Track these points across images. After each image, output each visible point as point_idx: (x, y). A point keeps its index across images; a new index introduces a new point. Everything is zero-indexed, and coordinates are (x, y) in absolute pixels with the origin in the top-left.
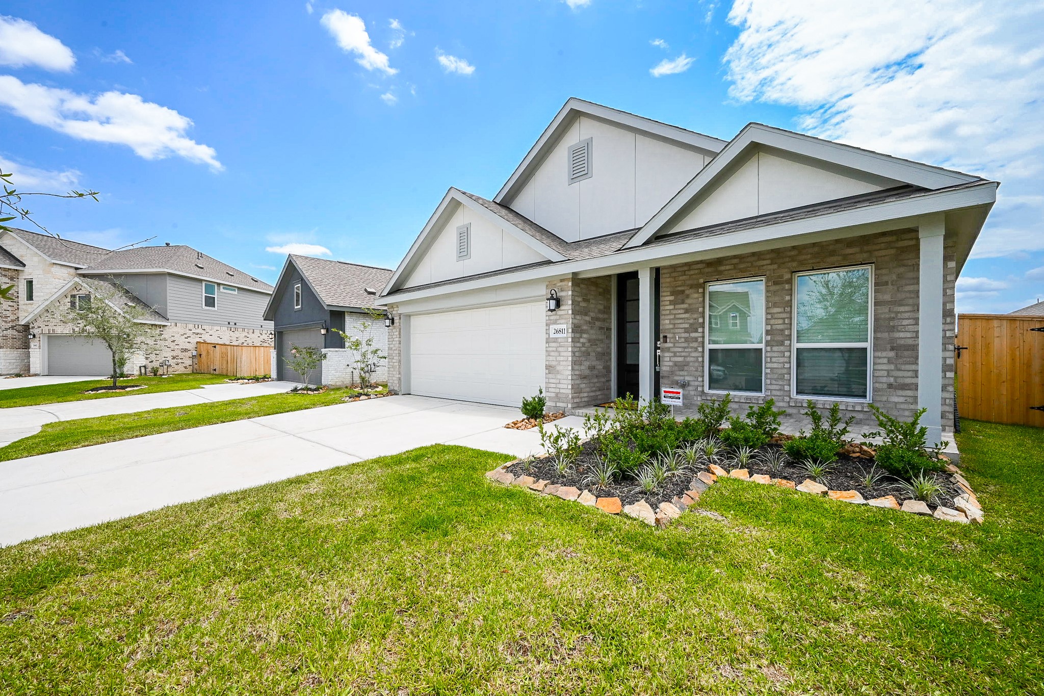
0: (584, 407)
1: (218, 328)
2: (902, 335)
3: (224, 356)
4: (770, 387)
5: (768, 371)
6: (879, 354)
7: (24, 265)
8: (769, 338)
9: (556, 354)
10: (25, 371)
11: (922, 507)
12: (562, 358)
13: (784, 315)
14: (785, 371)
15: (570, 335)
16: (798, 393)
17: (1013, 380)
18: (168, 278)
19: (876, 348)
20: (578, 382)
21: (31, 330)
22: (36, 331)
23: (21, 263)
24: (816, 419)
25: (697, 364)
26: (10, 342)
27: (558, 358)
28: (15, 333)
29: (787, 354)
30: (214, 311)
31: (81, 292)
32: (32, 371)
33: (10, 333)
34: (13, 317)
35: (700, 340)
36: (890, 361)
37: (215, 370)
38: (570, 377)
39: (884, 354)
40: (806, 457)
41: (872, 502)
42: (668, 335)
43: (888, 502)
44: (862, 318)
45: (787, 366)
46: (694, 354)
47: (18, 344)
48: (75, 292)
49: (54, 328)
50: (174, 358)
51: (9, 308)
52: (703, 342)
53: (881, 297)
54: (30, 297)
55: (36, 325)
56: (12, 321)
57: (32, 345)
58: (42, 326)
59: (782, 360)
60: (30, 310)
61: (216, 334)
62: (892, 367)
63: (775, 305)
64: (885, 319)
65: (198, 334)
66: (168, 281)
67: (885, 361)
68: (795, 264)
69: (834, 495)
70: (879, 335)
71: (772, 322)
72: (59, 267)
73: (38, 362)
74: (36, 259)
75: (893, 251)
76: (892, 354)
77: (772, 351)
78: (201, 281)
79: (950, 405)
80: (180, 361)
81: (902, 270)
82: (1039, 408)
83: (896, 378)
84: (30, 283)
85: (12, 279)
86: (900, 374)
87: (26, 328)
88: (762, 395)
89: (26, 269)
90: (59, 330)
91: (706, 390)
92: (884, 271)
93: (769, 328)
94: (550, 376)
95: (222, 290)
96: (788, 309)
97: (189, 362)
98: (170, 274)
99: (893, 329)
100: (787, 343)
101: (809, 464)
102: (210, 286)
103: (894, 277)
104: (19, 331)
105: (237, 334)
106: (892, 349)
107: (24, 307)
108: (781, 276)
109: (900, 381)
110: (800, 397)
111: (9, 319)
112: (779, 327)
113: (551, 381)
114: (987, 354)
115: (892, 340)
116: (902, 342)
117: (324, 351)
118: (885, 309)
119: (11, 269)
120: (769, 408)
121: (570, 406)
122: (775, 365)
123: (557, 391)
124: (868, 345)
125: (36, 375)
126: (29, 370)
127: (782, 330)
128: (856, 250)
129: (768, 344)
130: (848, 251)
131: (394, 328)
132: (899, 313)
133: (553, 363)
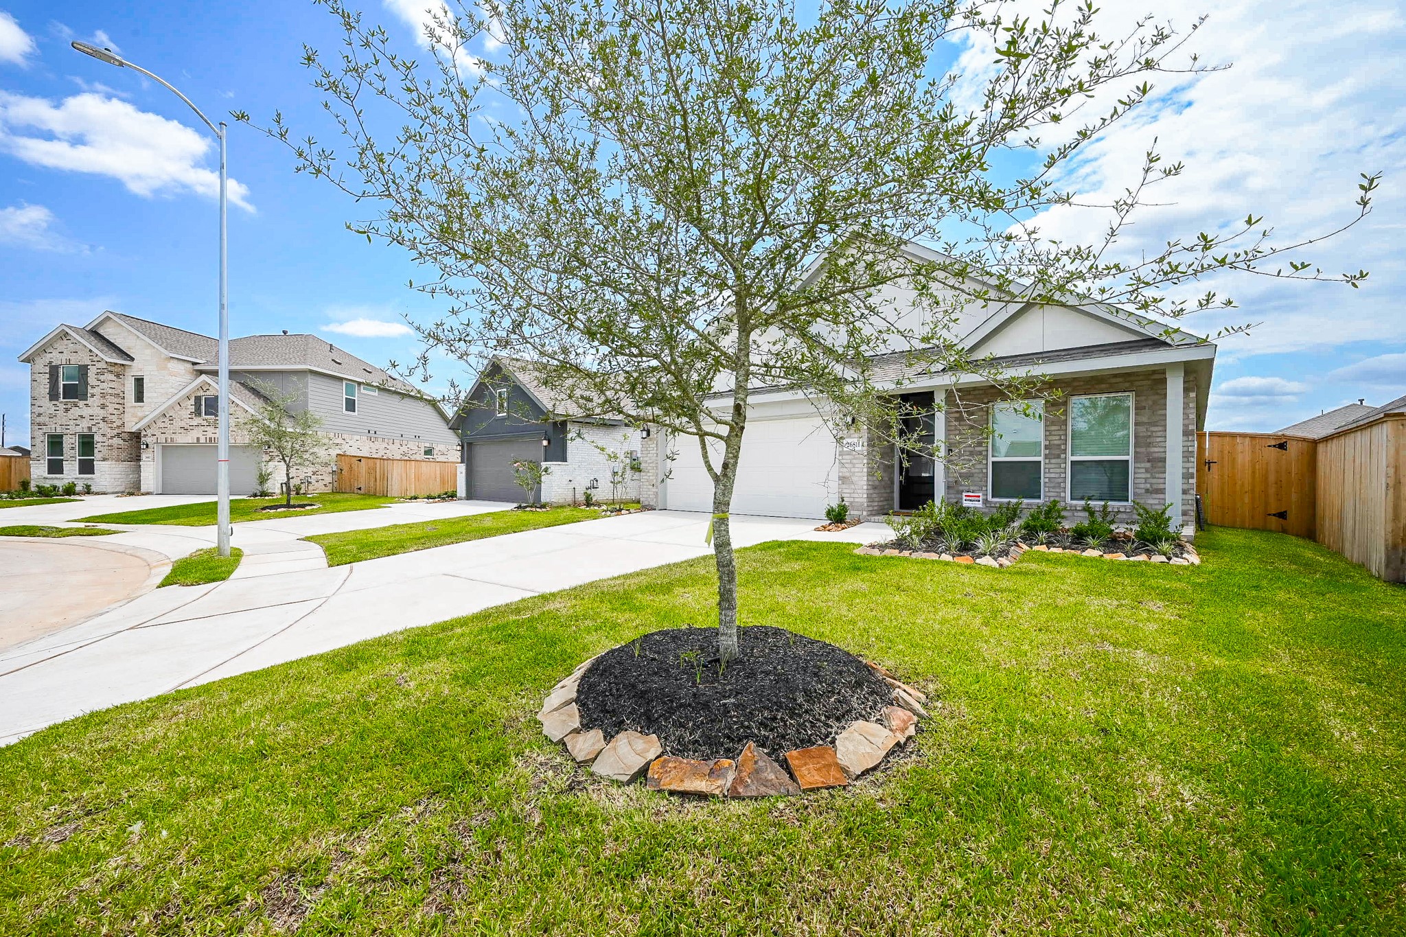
0: (874, 515)
1: (358, 438)
2: (1156, 450)
3: (371, 471)
4: (1048, 494)
5: (1047, 480)
6: (1139, 465)
7: (133, 359)
8: (1047, 452)
9: (850, 466)
10: (135, 489)
11: (1163, 559)
12: (857, 470)
13: (1061, 433)
14: (1060, 480)
15: (865, 448)
16: (1072, 499)
17: (1253, 491)
18: (310, 377)
19: (1137, 459)
20: (871, 491)
21: (143, 439)
22: (149, 440)
23: (128, 356)
24: (1092, 513)
25: (981, 475)
26: (115, 453)
27: (853, 470)
28: (121, 442)
29: (1063, 466)
30: (355, 417)
31: (208, 393)
32: (143, 490)
33: (116, 441)
34: (119, 423)
35: (984, 453)
36: (1147, 471)
37: (360, 489)
38: (865, 487)
39: (1143, 465)
40: (1087, 535)
41: (1132, 559)
42: (954, 449)
43: (1143, 557)
44: (1125, 432)
45: (1063, 475)
46: (978, 466)
47: (123, 455)
48: (201, 393)
49: (173, 436)
50: (314, 474)
51: (115, 412)
52: (987, 456)
53: (1140, 419)
54: (139, 397)
55: (149, 432)
56: (118, 427)
57: (144, 456)
58: (158, 433)
59: (1058, 470)
60: (140, 414)
61: (355, 445)
62: (1149, 476)
63: (1052, 423)
64: (1144, 437)
65: (337, 445)
66: (310, 381)
67: (1143, 470)
68: (1072, 390)
70: (1138, 450)
71: (1050, 438)
72: (176, 361)
73: (151, 477)
74: (148, 352)
75: (1149, 382)
76: (1148, 465)
77: (1050, 463)
78: (341, 379)
79: (1192, 505)
80: (320, 477)
81: (1156, 397)
82: (1274, 515)
83: (1151, 484)
84: (139, 382)
85: (118, 376)
86: (1154, 481)
87: (136, 437)
88: (1040, 501)
89: (134, 364)
90: (182, 439)
91: (990, 498)
92: (1143, 398)
93: (1047, 443)
94: (844, 486)
95: (362, 391)
96: (1063, 427)
97: (328, 479)
98: (312, 372)
99: (1149, 445)
100: (1063, 456)
101: (1090, 540)
102: (352, 384)
103: (1150, 403)
104: (124, 440)
105: (378, 445)
106: (1149, 461)
107: (132, 410)
108: (1058, 399)
109: (1155, 486)
110: (1074, 502)
111: (115, 425)
112: (1056, 442)
113: (845, 491)
114: (1233, 468)
115: (1149, 454)
116: (1156, 455)
117: (544, 465)
118: (1142, 429)
119: (116, 364)
120: (1055, 506)
121: (865, 513)
122: (1053, 475)
123: (852, 500)
124: (1130, 458)
125: (148, 494)
126: (139, 488)
127: (1060, 445)
128: (1121, 380)
129: (1046, 457)
130: (1114, 380)
131: (651, 440)
132: (1152, 432)
133: (848, 474)
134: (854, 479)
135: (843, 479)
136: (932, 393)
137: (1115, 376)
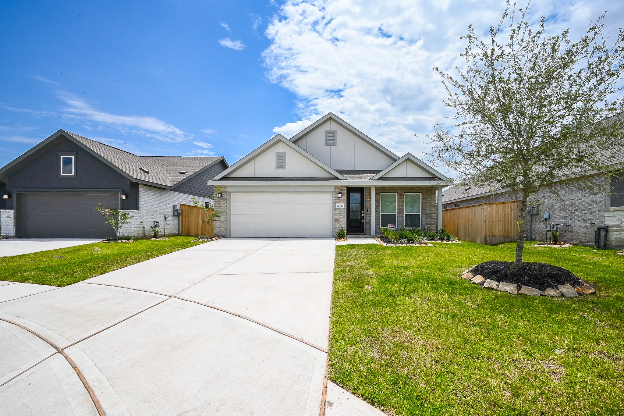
4: (399, 225)
5: (398, 220)
6: (423, 216)
8: (398, 211)
13: (402, 205)
14: (402, 220)
15: (346, 208)
16: (405, 227)
19: (422, 214)
25: (378, 219)
27: (340, 216)
29: (402, 216)
36: (425, 218)
38: (346, 223)
41: (449, 242)
42: (369, 209)
46: (377, 215)
52: (380, 212)
53: (424, 201)
63: (400, 202)
64: (424, 207)
68: (405, 190)
69: (442, 242)
70: (423, 211)
71: (399, 206)
75: (426, 190)
76: (425, 216)
77: (399, 215)
81: (427, 195)
86: (427, 221)
88: (396, 228)
91: (380, 227)
92: (424, 194)
93: (398, 209)
94: (336, 223)
96: (403, 203)
99: (426, 210)
100: (402, 213)
103: (426, 197)
108: (402, 194)
110: (407, 228)
113: (337, 225)
115: (425, 212)
116: (427, 213)
117: (122, 211)
118: (424, 204)
122: (400, 219)
123: (339, 229)
124: (420, 214)
127: (402, 209)
128: (419, 189)
129: (398, 213)
130: (417, 189)
131: (222, 199)
132: (427, 206)
133: (338, 218)
134: (340, 220)
135: (336, 220)
136: (370, 187)
137: (417, 187)
